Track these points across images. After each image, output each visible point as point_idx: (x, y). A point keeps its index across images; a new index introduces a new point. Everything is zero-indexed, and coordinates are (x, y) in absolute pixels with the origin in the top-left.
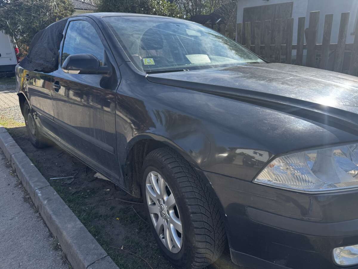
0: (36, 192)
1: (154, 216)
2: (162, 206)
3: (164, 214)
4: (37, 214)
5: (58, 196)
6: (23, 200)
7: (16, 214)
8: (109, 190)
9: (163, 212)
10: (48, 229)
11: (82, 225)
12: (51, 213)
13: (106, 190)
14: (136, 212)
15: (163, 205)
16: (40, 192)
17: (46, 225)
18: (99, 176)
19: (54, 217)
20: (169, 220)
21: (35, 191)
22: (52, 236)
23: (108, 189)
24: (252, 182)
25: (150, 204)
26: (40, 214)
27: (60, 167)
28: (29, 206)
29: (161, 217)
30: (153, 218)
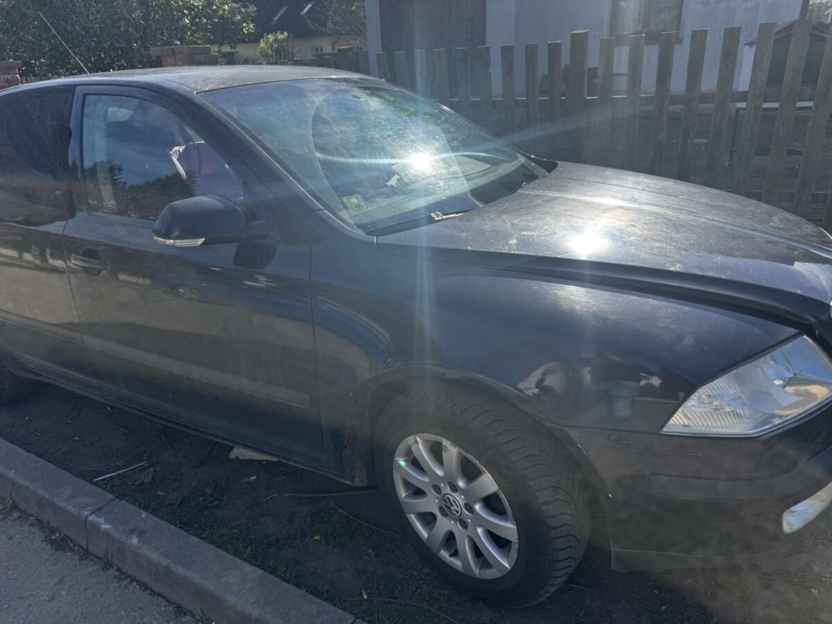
0: (91, 521)
1: (416, 517)
2: (451, 497)
3: (457, 512)
4: (112, 572)
5: (155, 518)
6: (49, 546)
7: (55, 585)
8: (254, 478)
9: (452, 508)
10: (163, 600)
11: (259, 572)
12: (165, 562)
13: (248, 479)
14: (347, 514)
15: (453, 494)
16: (103, 520)
17: (153, 592)
18: (242, 454)
19: (180, 570)
20: (469, 520)
21: (86, 518)
22: (184, 612)
23: (252, 476)
24: (658, 432)
25: (405, 497)
26: (119, 569)
27: (92, 444)
28: (76, 557)
29: (442, 518)
30: (416, 522)
